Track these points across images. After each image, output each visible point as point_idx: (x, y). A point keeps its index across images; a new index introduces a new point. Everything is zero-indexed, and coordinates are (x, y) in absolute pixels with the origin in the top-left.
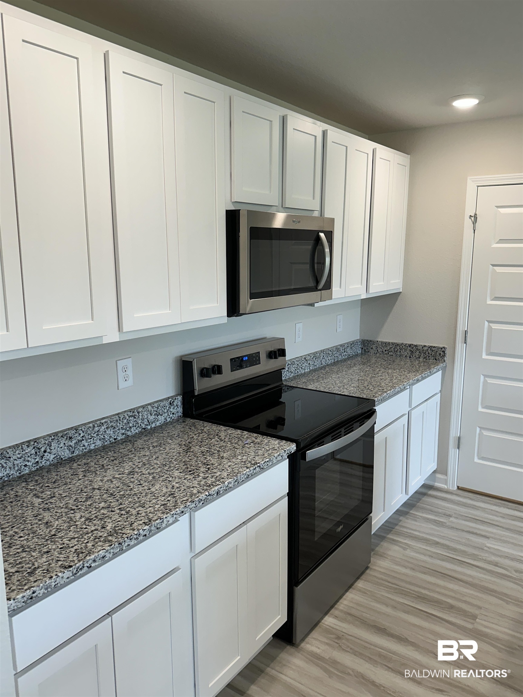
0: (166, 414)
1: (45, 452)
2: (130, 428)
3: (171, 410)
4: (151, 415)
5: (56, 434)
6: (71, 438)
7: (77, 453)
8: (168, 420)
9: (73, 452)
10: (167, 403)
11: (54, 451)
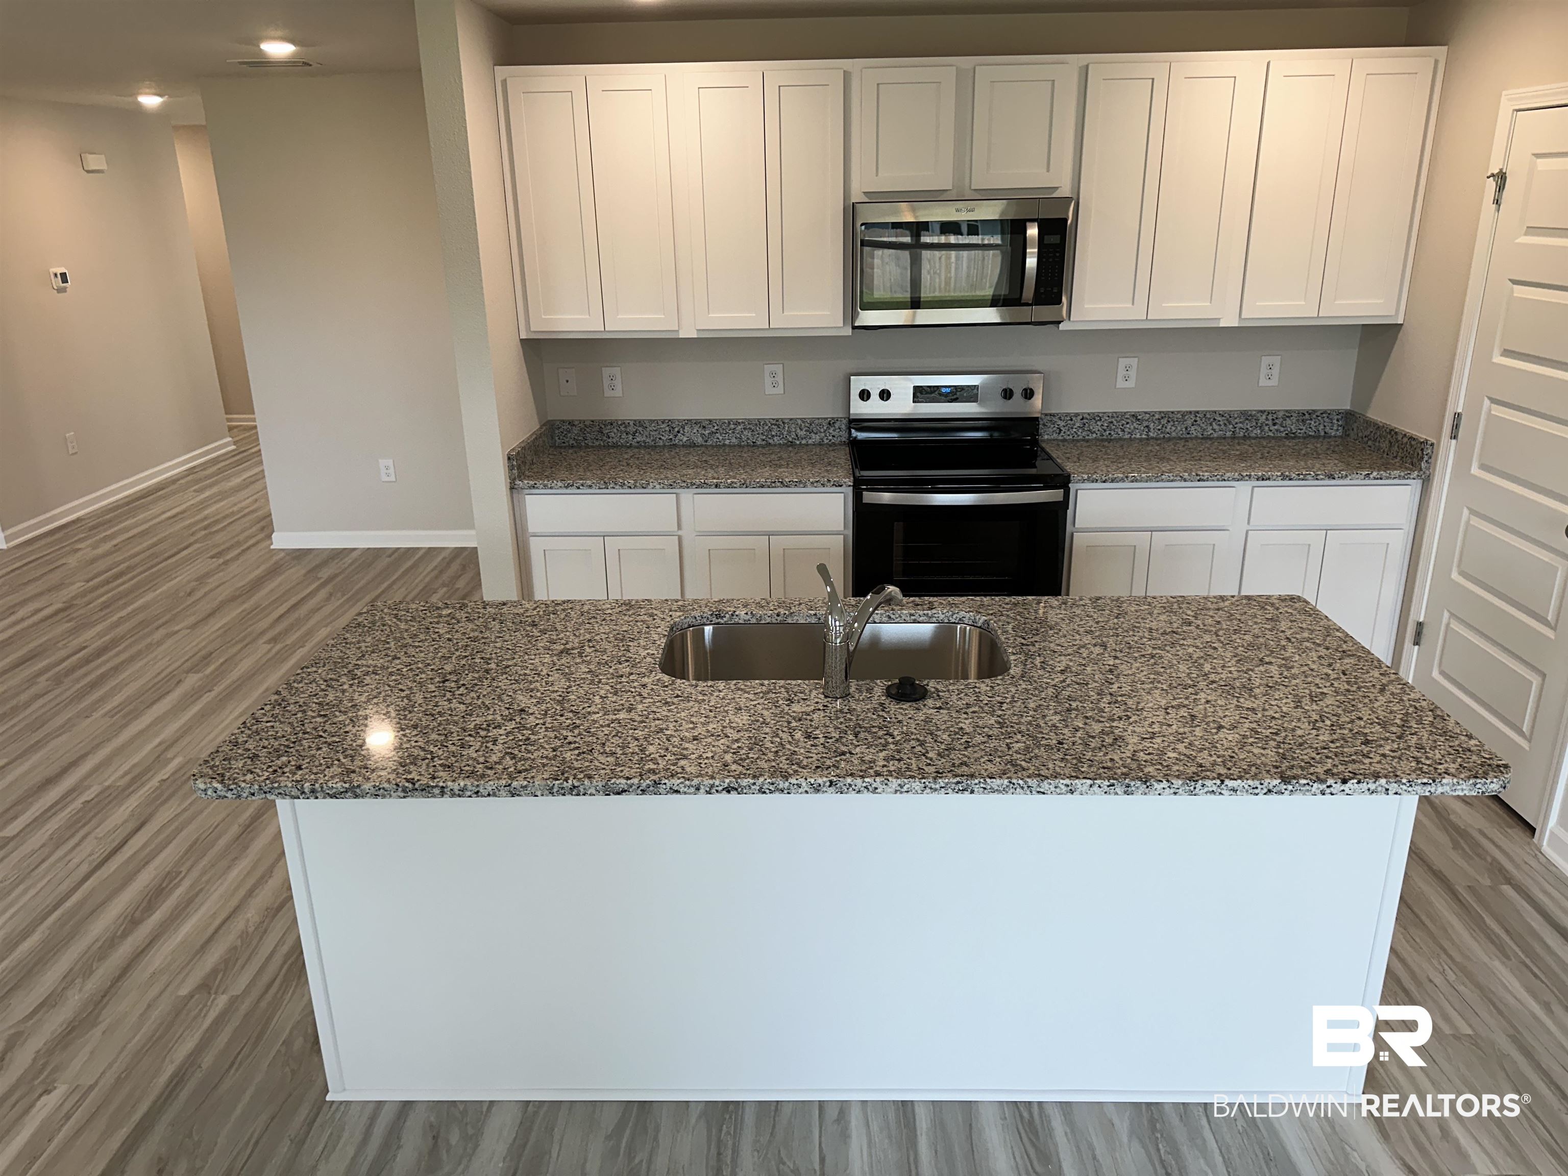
0: (823, 435)
1: (678, 432)
2: (773, 436)
3: (831, 431)
4: (801, 430)
5: (690, 420)
6: (704, 427)
7: (709, 443)
8: (826, 441)
9: (706, 441)
10: (825, 423)
11: (687, 435)
